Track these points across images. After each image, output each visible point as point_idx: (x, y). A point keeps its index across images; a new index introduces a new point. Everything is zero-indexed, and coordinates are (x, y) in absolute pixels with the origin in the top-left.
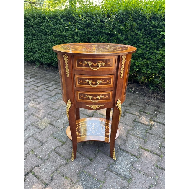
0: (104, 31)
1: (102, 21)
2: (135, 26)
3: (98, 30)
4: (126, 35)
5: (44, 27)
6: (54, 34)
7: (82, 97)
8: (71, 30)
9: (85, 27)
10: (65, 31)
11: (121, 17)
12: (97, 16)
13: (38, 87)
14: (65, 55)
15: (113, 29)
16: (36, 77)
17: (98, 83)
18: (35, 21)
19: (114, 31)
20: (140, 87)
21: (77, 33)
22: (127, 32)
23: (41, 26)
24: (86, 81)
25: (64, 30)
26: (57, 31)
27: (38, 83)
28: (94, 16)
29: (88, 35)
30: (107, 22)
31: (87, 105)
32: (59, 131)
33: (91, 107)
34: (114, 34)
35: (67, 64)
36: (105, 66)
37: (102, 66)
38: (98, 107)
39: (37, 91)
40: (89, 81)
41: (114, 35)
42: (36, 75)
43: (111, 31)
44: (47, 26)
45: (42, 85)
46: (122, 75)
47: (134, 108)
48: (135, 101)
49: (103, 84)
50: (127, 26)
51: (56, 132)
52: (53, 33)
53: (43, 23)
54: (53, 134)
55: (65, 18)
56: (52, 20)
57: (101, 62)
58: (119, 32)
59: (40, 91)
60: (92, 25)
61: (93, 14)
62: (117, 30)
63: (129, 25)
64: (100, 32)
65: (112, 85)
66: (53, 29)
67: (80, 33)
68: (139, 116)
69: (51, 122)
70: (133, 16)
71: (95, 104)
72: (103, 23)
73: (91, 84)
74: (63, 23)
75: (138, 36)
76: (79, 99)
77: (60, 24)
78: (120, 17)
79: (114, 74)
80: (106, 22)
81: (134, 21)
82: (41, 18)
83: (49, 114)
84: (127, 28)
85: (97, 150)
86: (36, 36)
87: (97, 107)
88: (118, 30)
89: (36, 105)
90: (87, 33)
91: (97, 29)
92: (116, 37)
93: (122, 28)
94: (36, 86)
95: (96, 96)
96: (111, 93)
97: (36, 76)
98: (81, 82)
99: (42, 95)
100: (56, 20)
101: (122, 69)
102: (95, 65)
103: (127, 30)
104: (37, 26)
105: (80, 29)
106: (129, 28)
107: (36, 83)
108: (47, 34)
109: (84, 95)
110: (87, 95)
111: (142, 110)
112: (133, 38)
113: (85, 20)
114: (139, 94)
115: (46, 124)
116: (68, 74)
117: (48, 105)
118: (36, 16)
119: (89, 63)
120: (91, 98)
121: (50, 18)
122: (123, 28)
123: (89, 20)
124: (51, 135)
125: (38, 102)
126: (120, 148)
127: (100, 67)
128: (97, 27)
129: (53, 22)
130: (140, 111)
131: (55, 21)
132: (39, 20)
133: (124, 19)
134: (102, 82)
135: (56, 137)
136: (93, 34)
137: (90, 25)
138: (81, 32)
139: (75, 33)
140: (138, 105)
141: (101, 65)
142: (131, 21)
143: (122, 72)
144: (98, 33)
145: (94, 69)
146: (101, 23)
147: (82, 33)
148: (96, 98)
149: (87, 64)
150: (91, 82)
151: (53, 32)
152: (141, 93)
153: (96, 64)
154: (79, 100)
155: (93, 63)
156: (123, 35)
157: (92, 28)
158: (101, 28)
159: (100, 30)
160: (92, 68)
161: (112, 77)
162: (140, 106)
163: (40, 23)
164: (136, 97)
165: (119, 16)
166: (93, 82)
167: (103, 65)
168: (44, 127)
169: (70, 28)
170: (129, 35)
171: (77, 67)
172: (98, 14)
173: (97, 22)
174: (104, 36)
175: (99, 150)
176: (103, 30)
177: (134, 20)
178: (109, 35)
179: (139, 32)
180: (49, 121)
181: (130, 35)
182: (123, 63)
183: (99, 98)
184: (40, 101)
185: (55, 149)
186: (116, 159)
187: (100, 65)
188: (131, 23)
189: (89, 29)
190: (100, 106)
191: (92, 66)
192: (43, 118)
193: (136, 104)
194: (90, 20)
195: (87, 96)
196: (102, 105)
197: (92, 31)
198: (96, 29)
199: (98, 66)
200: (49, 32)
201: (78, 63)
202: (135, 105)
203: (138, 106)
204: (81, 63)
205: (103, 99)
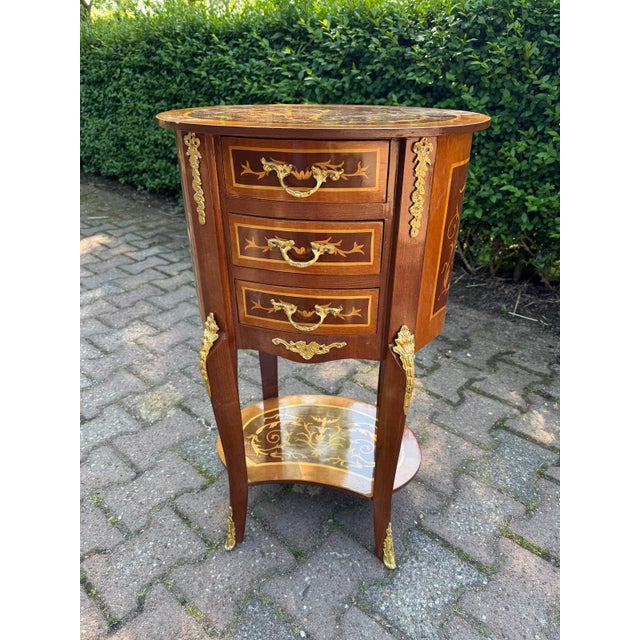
0: (411, 76)
1: (406, 42)
2: (529, 54)
3: (387, 76)
4: (496, 93)
5: (207, 71)
6: (237, 92)
7: (258, 305)
8: (292, 78)
9: (343, 65)
10: (273, 81)
11: (475, 23)
12: (388, 23)
13: (170, 276)
15: (444, 70)
16: (169, 245)
17: (317, 255)
18: (178, 51)
19: (449, 76)
20: (546, 298)
21: (312, 87)
22: (500, 81)
23: (196, 65)
24: (270, 241)
25: (269, 80)
26: (246, 81)
27: (172, 263)
28: (376, 22)
29: (354, 94)
30: (425, 42)
31: (280, 340)
32: (205, 433)
33: (294, 350)
34: (448, 90)
35: (196, 173)
36: (341, 183)
37: (329, 183)
38: (320, 352)
39: (162, 290)
40: (282, 243)
41: (448, 95)
43: (436, 77)
44: (216, 66)
45: (185, 270)
46: (416, 224)
47: (504, 378)
48: (514, 350)
49: (336, 258)
50: (496, 56)
51: (192, 437)
52: (233, 90)
53: (204, 55)
54: (182, 442)
55: (276, 36)
56: (235, 45)
57: (327, 164)
58: (468, 80)
59: (174, 291)
60: (367, 55)
61: (374, 14)
62: (459, 72)
63: (506, 50)
64: (399, 81)
65: (373, 264)
66: (235, 77)
67: (323, 90)
68: (519, 408)
69: (186, 399)
70: (525, 16)
71: (308, 338)
72: (408, 50)
73: (286, 257)
74: (270, 51)
75: (541, 95)
76: (247, 316)
77: (260, 58)
78: (473, 24)
79: (383, 220)
80: (421, 44)
81: (530, 38)
82: (197, 38)
83: (184, 373)
84: (500, 65)
85: (331, 521)
86: (180, 101)
87: (315, 349)
88: (463, 72)
89: (150, 336)
90: (351, 89)
91: (387, 71)
92: (457, 99)
93: (477, 62)
94: (162, 272)
95: (309, 305)
96: (370, 297)
97: (171, 240)
98: (252, 244)
99: (176, 306)
100: (247, 45)
101: (418, 198)
102: (301, 175)
103: (498, 70)
104: (185, 65)
105: (326, 74)
106: (506, 64)
107: (166, 263)
108: (214, 95)
109: (266, 300)
110: (278, 299)
111: (536, 387)
112: (523, 102)
113: (344, 37)
114: (539, 324)
115: (165, 405)
116: (201, 210)
117: (189, 339)
118: (183, 30)
119: (280, 168)
120: (290, 313)
121: (229, 37)
122: (484, 64)
123: (357, 38)
124: (173, 447)
125: (156, 328)
126: (420, 524)
127: (323, 185)
128: (386, 62)
129: (236, 49)
130: (526, 391)
131: (245, 48)
132: (192, 46)
133: (490, 30)
134: (332, 248)
135: (188, 456)
136: (370, 89)
137: (360, 58)
138: (325, 84)
139: (308, 87)
140: (526, 364)
141: (328, 179)
142: (515, 36)
143: (418, 211)
144: (390, 85)
145: (297, 194)
146: (400, 49)
147: (330, 88)
148: (310, 314)
149: (270, 173)
150: (288, 248)
151: (234, 87)
152: (545, 321)
153: (308, 174)
155: (293, 169)
156: (481, 94)
157: (369, 67)
158: (400, 69)
159: (397, 75)
160: (290, 191)
161: (373, 231)
162: (531, 372)
163: (195, 55)
164: (523, 336)
165: (470, 17)
166: (296, 249)
167: (334, 179)
168: (156, 414)
169: (289, 70)
170: (506, 94)
171: (235, 185)
172: (391, 14)
173: (388, 46)
174: (409, 96)
175: (335, 521)
176: (407, 73)
177: (529, 31)
178: (428, 94)
179: (546, 78)
180: (178, 396)
181: (512, 93)
182: (421, 171)
183: (323, 317)
184: (163, 325)
185: (176, 497)
186: (393, 566)
187: (320, 179)
188: (515, 43)
189: (355, 71)
190: (326, 349)
191: (290, 181)
192: (162, 383)
193: (515, 359)
194: (361, 40)
195: (274, 303)
196: (334, 345)
197: (367, 78)
198: (382, 72)
199: (315, 183)
200: (222, 88)
201: (238, 169)
202: (513, 364)
203: (525, 369)
204: (247, 170)
205: (338, 320)
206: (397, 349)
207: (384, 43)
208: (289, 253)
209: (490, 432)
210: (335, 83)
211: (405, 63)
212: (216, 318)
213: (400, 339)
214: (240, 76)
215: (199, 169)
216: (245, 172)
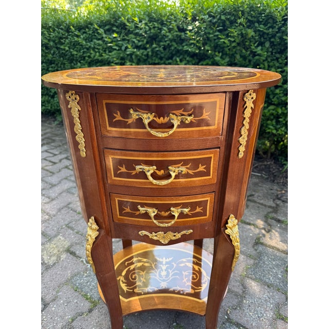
0: (186, 48)
1: (183, 30)
2: (250, 36)
3: (172, 48)
4: (232, 56)
5: (69, 47)
6: (87, 58)
7: (128, 210)
8: (118, 50)
9: (147, 43)
10: (107, 52)
11: (220, 19)
12: (171, 19)
13: (55, 163)
15: (204, 44)
16: (53, 144)
17: (173, 175)
18: (51, 36)
19: (207, 48)
20: (262, 162)
21: (131, 55)
22: (234, 50)
23: (62, 44)
24: (138, 167)
25: (105, 51)
26: (92, 52)
27: (55, 155)
28: (164, 19)
29: (154, 58)
30: (192, 30)
31: (144, 233)
32: (86, 270)
33: (155, 238)
34: (206, 55)
35: (77, 121)
36: (191, 125)
37: (183, 124)
38: (174, 238)
39: (51, 172)
40: (146, 168)
41: (206, 58)
42: (53, 138)
43: (199, 48)
44: (74, 44)
45: (63, 159)
46: (242, 149)
47: (253, 211)
48: (254, 193)
49: (187, 176)
50: (233, 37)
51: (78, 273)
52: (84, 57)
53: (67, 38)
54: (72, 277)
55: (107, 27)
56: (84, 33)
57: (181, 111)
58: (217, 50)
59: (58, 172)
60: (160, 37)
61: (163, 14)
62: (212, 45)
63: (238, 34)
64: (178, 51)
65: (213, 177)
66: (85, 50)
67: (137, 56)
69: (71, 246)
70: (246, 15)
71: (165, 230)
72: (183, 34)
73: (151, 179)
74: (104, 36)
75: (257, 57)
76: (119, 217)
77: (99, 39)
78: (218, 20)
79: (219, 148)
80: (190, 31)
81: (249, 27)
82: (62, 29)
83: (69, 227)
84: (234, 41)
85: (175, 324)
86: (54, 63)
87: (171, 236)
88: (214, 46)
89: (45, 203)
90: (152, 56)
91: (172, 45)
92: (212, 60)
93: (223, 40)
94: (50, 161)
95: (167, 207)
96: (209, 199)
97: (54, 141)
98: (123, 170)
99: (60, 182)
100: (91, 32)
101: (244, 132)
102: (161, 120)
103: (234, 44)
104: (56, 44)
105: (137, 47)
106: (237, 41)
107: (52, 155)
108: (74, 60)
109: (134, 206)
110: (143, 205)
111: (270, 215)
112: (247, 61)
113: (147, 27)
114: (262, 176)
115: (58, 251)
117: (70, 203)
118: (53, 25)
119: (145, 116)
120: (152, 215)
121: (80, 28)
122: (226, 41)
123: (154, 27)
124: (68, 282)
125: (49, 198)
126: (229, 318)
127: (179, 127)
128: (171, 40)
129: (85, 35)
130: (266, 219)
131: (90, 34)
132: (59, 33)
133: (228, 23)
134: (184, 170)
135: (77, 287)
136: (162, 55)
137: (156, 38)
138: (138, 53)
139: (128, 55)
140: (262, 202)
141: (182, 122)
142: (241, 26)
143: (243, 140)
144: (174, 53)
145: (160, 135)
146: (179, 33)
147: (141, 55)
148: (167, 214)
149: (137, 120)
150: (152, 171)
151: (85, 55)
152: (265, 175)
153: (166, 119)
154: (119, 219)
155: (155, 116)
156: (224, 57)
157: (162, 43)
158: (179, 44)
159: (178, 48)
160: (153, 132)
161: (212, 155)
162: (265, 206)
163: (61, 38)
164: (256, 184)
165: (217, 16)
166: (157, 171)
167: (187, 122)
168: (54, 258)
169: (116, 45)
170: (238, 57)
171: (108, 128)
172: (172, 14)
173: (172, 32)
174: (185, 59)
175: (177, 324)
176: (183, 47)
177: (248, 24)
178: (195, 57)
179: (260, 48)
180: (67, 244)
181: (241, 56)
182: (248, 113)
183: (176, 215)
184: (53, 195)
185: (73, 320)
187: (176, 123)
188: (242, 30)
189: (154, 46)
190: (178, 236)
191: (152, 125)
192: (56, 236)
193: (255, 199)
194: (156, 29)
195: (141, 209)
196: (184, 232)
197: (161, 49)
198: (169, 46)
199: (172, 126)
200: (78, 56)
201: (111, 117)
202: (255, 202)
203: (262, 204)
204: (118, 117)
205: (187, 216)
206: (228, 231)
207: (170, 30)
208: (152, 175)
209: (253, 247)
210: (143, 52)
211: (182, 41)
212: (96, 220)
213: (229, 225)
214: (88, 49)
215: (79, 118)
216: (117, 119)
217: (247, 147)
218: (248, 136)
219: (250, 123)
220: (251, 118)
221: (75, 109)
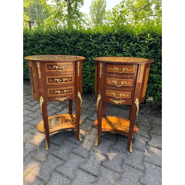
7: (52, 92)
14: (37, 62)
17: (64, 81)
24: (55, 80)
31: (57, 99)
33: (60, 100)
35: (39, 69)
38: (65, 99)
40: (57, 80)
46: (79, 74)
49: (67, 81)
65: (73, 81)
71: (62, 97)
73: (58, 82)
76: (49, 95)
79: (74, 74)
95: (63, 90)
96: (73, 87)
98: (51, 81)
101: (78, 70)
109: (54, 91)
110: (56, 90)
116: (40, 76)
119: (56, 67)
120: (59, 92)
134: (66, 79)
143: (79, 72)
145: (60, 71)
148: (63, 92)
153: (61, 68)
155: (59, 67)
160: (59, 70)
161: (72, 76)
166: (60, 80)
171: (47, 70)
182: (79, 66)
183: (65, 92)
187: (64, 68)
191: (58, 69)
196: (67, 97)
201: (48, 67)
204: (50, 67)
205: (68, 92)
206: (78, 96)
212: (43, 97)
213: (78, 94)
217: (80, 74)
218: (80, 71)
219: (79, 68)
220: (79, 67)
221: (38, 66)
